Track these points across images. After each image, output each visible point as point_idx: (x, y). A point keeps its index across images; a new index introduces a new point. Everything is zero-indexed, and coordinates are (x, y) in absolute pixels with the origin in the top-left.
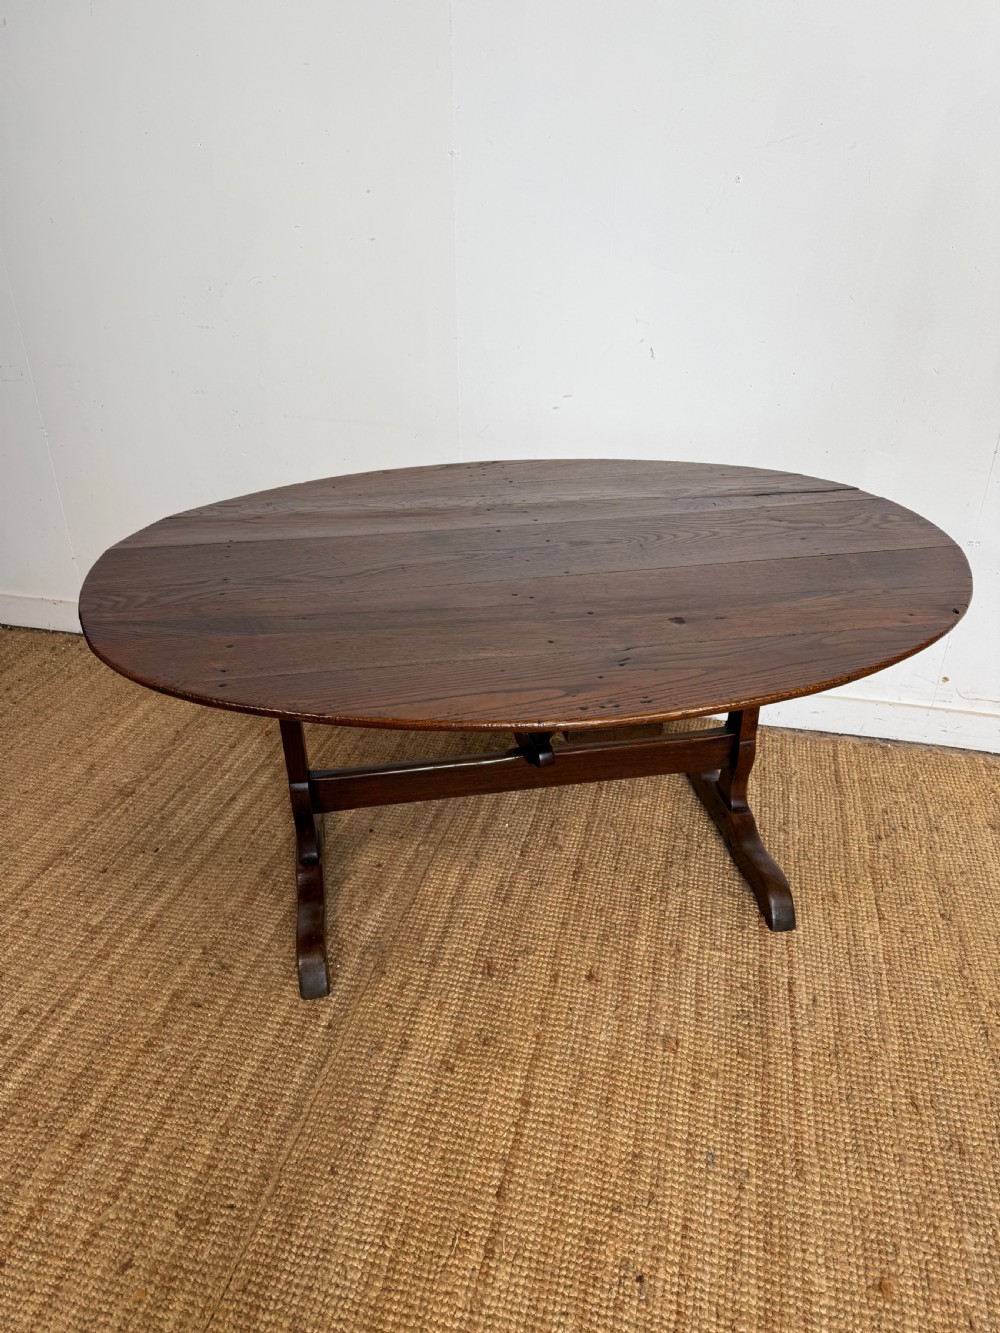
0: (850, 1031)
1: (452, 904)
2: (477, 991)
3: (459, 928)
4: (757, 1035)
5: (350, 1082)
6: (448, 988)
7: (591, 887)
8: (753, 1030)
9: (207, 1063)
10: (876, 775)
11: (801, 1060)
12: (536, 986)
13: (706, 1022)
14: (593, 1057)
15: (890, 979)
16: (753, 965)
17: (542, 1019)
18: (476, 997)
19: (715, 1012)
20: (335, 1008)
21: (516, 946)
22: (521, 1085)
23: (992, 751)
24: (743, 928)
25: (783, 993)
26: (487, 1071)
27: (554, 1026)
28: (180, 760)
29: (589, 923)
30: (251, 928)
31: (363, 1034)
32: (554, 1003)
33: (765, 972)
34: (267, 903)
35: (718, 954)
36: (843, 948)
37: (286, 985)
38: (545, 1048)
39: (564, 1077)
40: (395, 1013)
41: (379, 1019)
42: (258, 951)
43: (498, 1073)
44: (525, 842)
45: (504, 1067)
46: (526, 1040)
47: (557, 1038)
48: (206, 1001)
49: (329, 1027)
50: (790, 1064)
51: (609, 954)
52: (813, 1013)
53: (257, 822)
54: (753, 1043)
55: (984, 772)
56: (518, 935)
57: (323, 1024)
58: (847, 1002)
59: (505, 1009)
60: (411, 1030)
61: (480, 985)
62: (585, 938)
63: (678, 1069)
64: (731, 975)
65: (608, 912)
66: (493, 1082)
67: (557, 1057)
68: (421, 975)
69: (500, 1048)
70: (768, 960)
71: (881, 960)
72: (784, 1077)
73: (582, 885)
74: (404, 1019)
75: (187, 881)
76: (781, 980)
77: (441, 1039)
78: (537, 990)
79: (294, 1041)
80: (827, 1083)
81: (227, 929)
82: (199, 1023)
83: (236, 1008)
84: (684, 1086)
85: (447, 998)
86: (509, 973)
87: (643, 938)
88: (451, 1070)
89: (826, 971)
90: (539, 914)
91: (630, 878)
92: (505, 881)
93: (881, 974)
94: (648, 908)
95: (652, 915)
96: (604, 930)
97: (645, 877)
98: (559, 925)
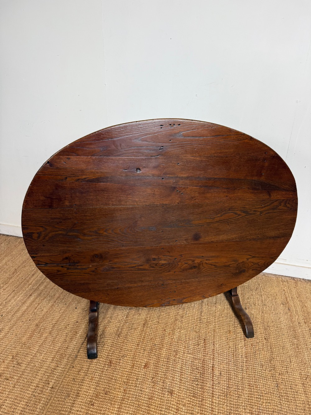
0: (232, 386)
1: (100, 337)
2: (106, 372)
3: (102, 347)
4: (200, 388)
5: (57, 410)
6: (95, 371)
7: (149, 330)
8: (199, 386)
9: (7, 403)
10: (246, 285)
11: (215, 398)
12: (126, 370)
13: (183, 383)
14: (143, 399)
15: (247, 364)
16: (201, 359)
17: (127, 383)
18: (105, 374)
19: (186, 379)
20: (55, 380)
21: (121, 354)
22: (117, 411)
23: (284, 275)
24: (199, 345)
25: (210, 370)
26: (106, 405)
27: (131, 386)
28: (15, 280)
29: (147, 344)
30: (30, 347)
32: (131, 376)
33: (205, 362)
35: (189, 355)
36: (232, 352)
37: (39, 370)
38: (127, 395)
39: (132, 407)
40: (76, 382)
41: (70, 384)
42: (31, 357)
43: (109, 406)
44: (128, 312)
46: (120, 392)
47: (131, 391)
48: (10, 377)
49: (52, 388)
50: (211, 400)
51: (152, 357)
52: (220, 379)
53: (37, 304)
54: (198, 392)
55: (281, 283)
56: (122, 350)
57: (50, 386)
58: (231, 374)
59: (114, 379)
60: (81, 388)
61: (107, 370)
62: (145, 350)
63: (172, 403)
64: (193, 364)
65: (154, 340)
66: (107, 410)
67: (130, 399)
68: (87, 366)
69: (111, 395)
70: (206, 358)
71: (244, 357)
72: (208, 405)
73: (146, 329)
74: (79, 384)
75: (11, 328)
76: (210, 365)
77: (91, 392)
78: (126, 371)
79: (39, 394)
80: (223, 407)
81: (22, 348)
82: (6, 387)
83: (20, 380)
84: (173, 410)
85: (94, 375)
86: (117, 365)
87: (165, 349)
88: (93, 405)
89: (225, 362)
90: (130, 341)
91: (162, 326)
92: (120, 328)
93: (244, 363)
94: (167, 338)
95: (168, 340)
96: (152, 347)
97: (167, 325)
98: (136, 345)
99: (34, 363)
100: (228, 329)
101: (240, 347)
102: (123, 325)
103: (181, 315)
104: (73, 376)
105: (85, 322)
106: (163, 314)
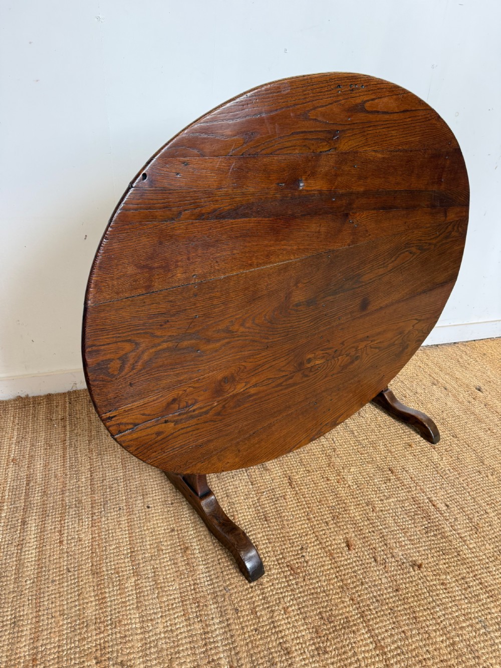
0: (472, 515)
2: (298, 589)
4: (442, 538)
6: (281, 596)
7: (305, 489)
8: (439, 536)
11: (468, 542)
12: (326, 567)
13: (417, 543)
14: (388, 596)
15: (463, 479)
16: (409, 499)
17: (346, 587)
18: (300, 593)
19: (416, 535)
20: (225, 651)
21: (296, 547)
22: (369, 638)
24: (390, 480)
25: (432, 508)
26: (346, 640)
27: (355, 587)
29: (321, 512)
30: (120, 621)
31: (257, 659)
32: (343, 573)
33: (417, 500)
34: (117, 595)
35: (391, 500)
36: (434, 471)
37: (179, 653)
38: (361, 605)
39: (385, 618)
40: (263, 632)
41: (258, 643)
42: (138, 637)
43: (353, 638)
44: (248, 475)
45: (354, 632)
46: (348, 606)
47: (362, 595)
50: (466, 547)
51: (345, 527)
52: (452, 513)
53: (57, 534)
54: (444, 544)
56: (291, 539)
58: (458, 499)
59: (322, 592)
60: (282, 637)
61: (297, 583)
62: (326, 522)
63: (429, 579)
64: (406, 510)
65: (325, 501)
66: (354, 645)
67: (372, 607)
68: (258, 595)
69: (340, 620)
70: (413, 493)
72: (470, 556)
73: (299, 490)
74: (272, 632)
75: (36, 607)
76: (426, 501)
77: (303, 633)
78: (328, 570)
80: (486, 549)
84: (439, 587)
85: (285, 603)
86: (306, 567)
87: (352, 508)
88: (326, 652)
89: (438, 487)
90: (291, 519)
91: (318, 474)
92: (257, 506)
93: (457, 478)
94: (341, 489)
95: (345, 492)
96: (331, 513)
97: (325, 470)
98: (307, 521)
99: (156, 646)
100: (404, 442)
101: (437, 460)
102: (257, 499)
103: (329, 447)
104: (251, 625)
105: (189, 524)
106: (304, 456)
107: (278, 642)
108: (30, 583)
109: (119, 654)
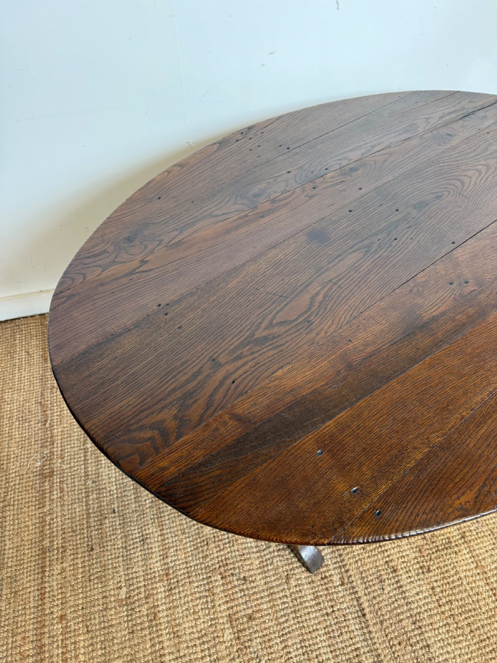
5: (386, 614)
22: (471, 558)
26: (448, 560)
37: (294, 569)
39: (485, 539)
43: (455, 558)
45: (456, 552)
48: (255, 612)
57: (338, 584)
75: (160, 526)
79: (332, 607)
82: (266, 631)
83: (278, 605)
107: (384, 561)
108: (149, 503)
109: (241, 571)
